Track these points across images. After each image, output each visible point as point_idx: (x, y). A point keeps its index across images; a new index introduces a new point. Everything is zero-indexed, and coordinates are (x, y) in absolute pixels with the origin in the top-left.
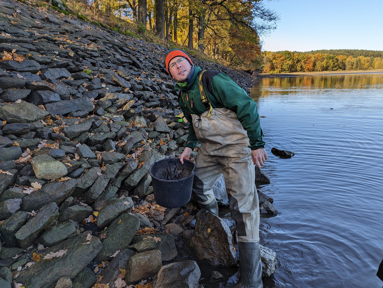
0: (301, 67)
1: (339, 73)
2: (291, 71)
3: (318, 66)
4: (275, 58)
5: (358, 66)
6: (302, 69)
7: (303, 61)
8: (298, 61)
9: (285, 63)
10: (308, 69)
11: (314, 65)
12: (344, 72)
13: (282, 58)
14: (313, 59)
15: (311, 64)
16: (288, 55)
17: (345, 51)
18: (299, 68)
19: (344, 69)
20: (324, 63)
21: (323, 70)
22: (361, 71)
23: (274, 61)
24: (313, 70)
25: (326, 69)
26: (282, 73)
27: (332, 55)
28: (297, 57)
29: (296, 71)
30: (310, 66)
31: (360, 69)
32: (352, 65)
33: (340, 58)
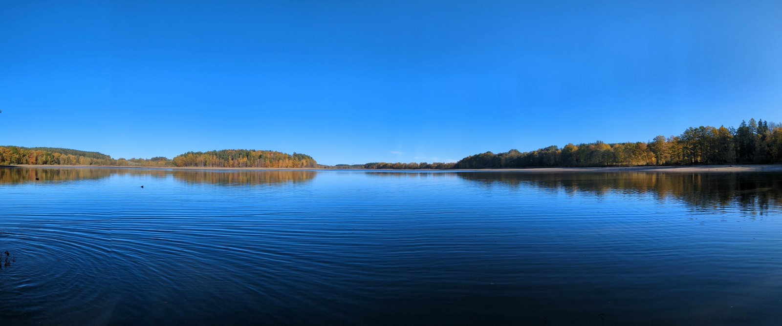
0: (26, 160)
1: (55, 167)
2: (18, 163)
3: (39, 160)
4: (4, 152)
5: (68, 162)
6: (27, 163)
7: (27, 155)
8: (24, 156)
9: (13, 157)
10: (32, 162)
11: (37, 160)
12: (59, 166)
13: (11, 152)
14: (35, 154)
15: (34, 159)
16: (16, 150)
17: (61, 149)
18: (24, 161)
19: (59, 164)
20: (44, 159)
21: (43, 164)
22: (71, 166)
23: (4, 154)
24: (36, 164)
25: (45, 163)
26: (11, 165)
27: (50, 153)
28: (22, 152)
29: (22, 163)
30: (34, 160)
31: (70, 164)
32: (65, 161)
33: (56, 155)
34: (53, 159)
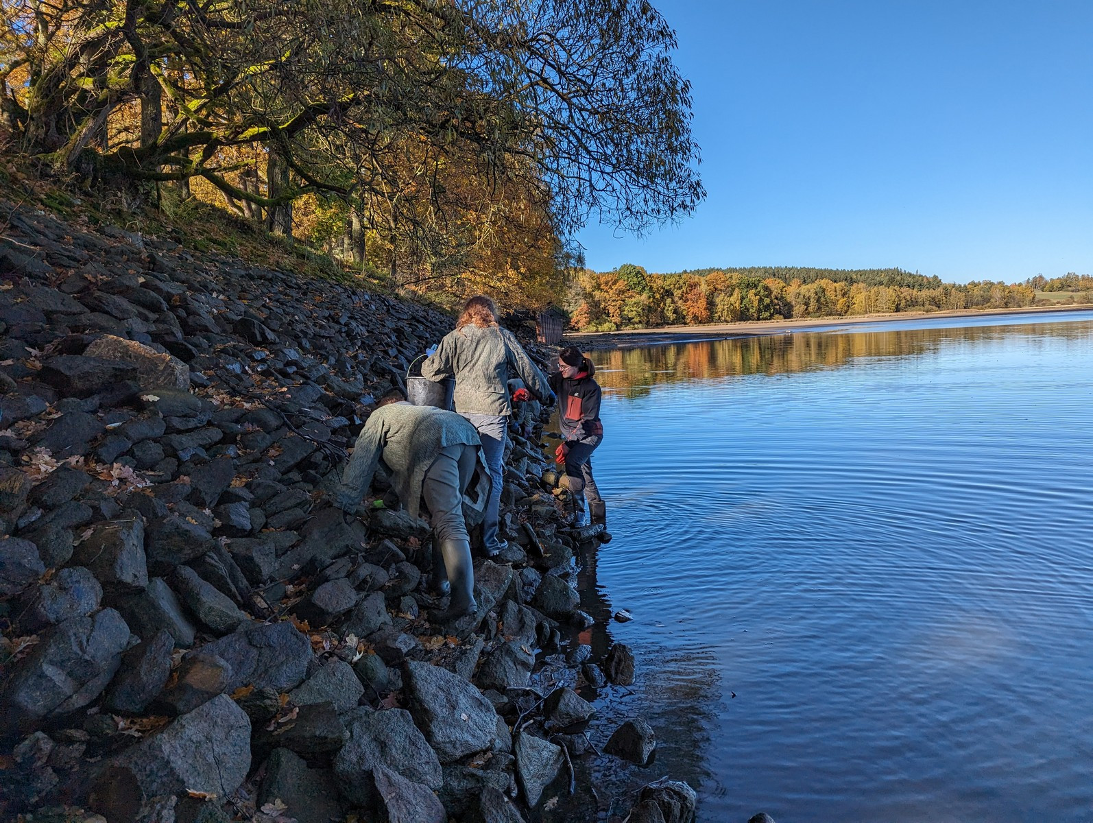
0: (676, 311)
1: (776, 327)
2: (650, 324)
3: (720, 308)
4: (598, 287)
5: (822, 306)
6: (680, 319)
7: (677, 293)
8: (666, 294)
9: (629, 301)
10: (696, 317)
11: (711, 305)
12: (788, 322)
13: (621, 285)
14: (704, 288)
15: (702, 303)
16: (636, 276)
18: (671, 316)
19: (789, 316)
20: (735, 300)
21: (735, 319)
23: (597, 294)
24: (710, 320)
28: (660, 282)
29: (663, 322)
30: (700, 307)
31: (826, 315)
32: (807, 304)
34: (767, 301)
